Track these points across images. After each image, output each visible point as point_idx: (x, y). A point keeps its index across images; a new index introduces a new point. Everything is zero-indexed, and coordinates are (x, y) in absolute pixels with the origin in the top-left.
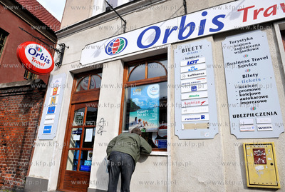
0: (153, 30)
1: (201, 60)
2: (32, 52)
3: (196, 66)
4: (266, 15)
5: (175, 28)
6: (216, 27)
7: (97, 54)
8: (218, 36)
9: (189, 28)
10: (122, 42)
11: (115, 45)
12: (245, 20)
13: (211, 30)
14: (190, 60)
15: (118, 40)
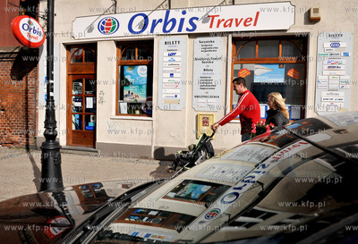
0: (142, 18)
1: (178, 53)
2: (26, 27)
3: (174, 58)
4: (225, 26)
5: (160, 21)
6: (191, 28)
7: (90, 29)
8: (192, 36)
9: (171, 23)
10: (114, 23)
11: (108, 24)
12: (211, 27)
13: (187, 29)
14: (171, 52)
15: (110, 20)
